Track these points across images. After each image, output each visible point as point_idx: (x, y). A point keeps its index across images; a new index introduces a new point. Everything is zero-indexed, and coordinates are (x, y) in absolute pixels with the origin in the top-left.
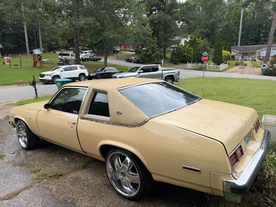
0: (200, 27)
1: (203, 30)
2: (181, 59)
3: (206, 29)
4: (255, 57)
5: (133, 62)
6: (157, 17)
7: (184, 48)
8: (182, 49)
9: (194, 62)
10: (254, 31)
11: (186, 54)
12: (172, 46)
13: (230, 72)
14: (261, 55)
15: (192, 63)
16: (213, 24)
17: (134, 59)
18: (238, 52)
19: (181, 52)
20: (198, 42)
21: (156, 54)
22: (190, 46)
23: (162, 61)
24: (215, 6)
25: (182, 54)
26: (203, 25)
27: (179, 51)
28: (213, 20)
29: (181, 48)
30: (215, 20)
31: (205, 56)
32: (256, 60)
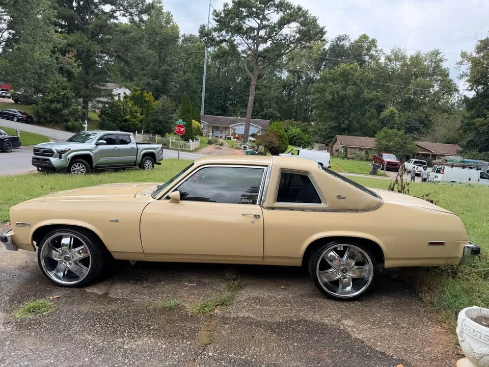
0: (144, 75)
1: (150, 80)
2: (119, 124)
3: (156, 79)
4: (229, 134)
5: (15, 119)
6: (74, 41)
7: (125, 107)
8: (122, 107)
9: (147, 132)
10: (219, 95)
11: (128, 117)
12: (101, 99)
13: (206, 153)
14: (236, 132)
15: (143, 134)
16: (167, 73)
17: (20, 114)
18: (206, 123)
19: (120, 113)
20: (147, 99)
21: (71, 109)
22: (135, 105)
23: (85, 124)
24: (167, 45)
25: (122, 117)
26: (149, 72)
27: (115, 110)
28: (165, 67)
29: (120, 105)
30: (169, 68)
31: (179, 126)
32: (230, 138)
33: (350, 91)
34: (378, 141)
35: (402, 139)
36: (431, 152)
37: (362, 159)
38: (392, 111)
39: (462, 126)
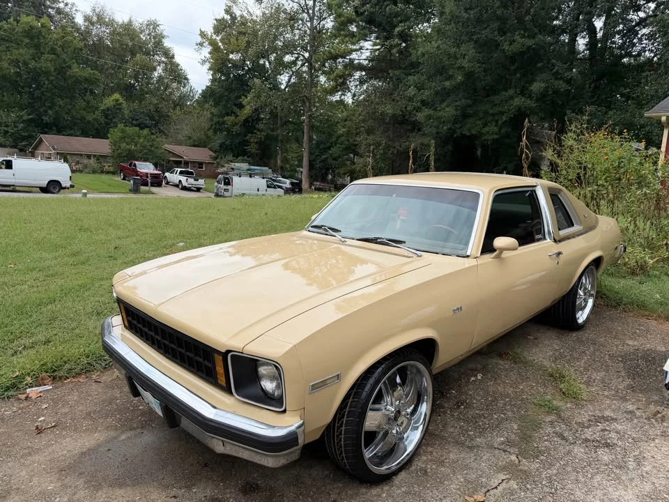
33: (46, 62)
34: (114, 144)
35: (148, 141)
36: (182, 157)
37: (94, 172)
38: (117, 100)
39: (212, 125)
